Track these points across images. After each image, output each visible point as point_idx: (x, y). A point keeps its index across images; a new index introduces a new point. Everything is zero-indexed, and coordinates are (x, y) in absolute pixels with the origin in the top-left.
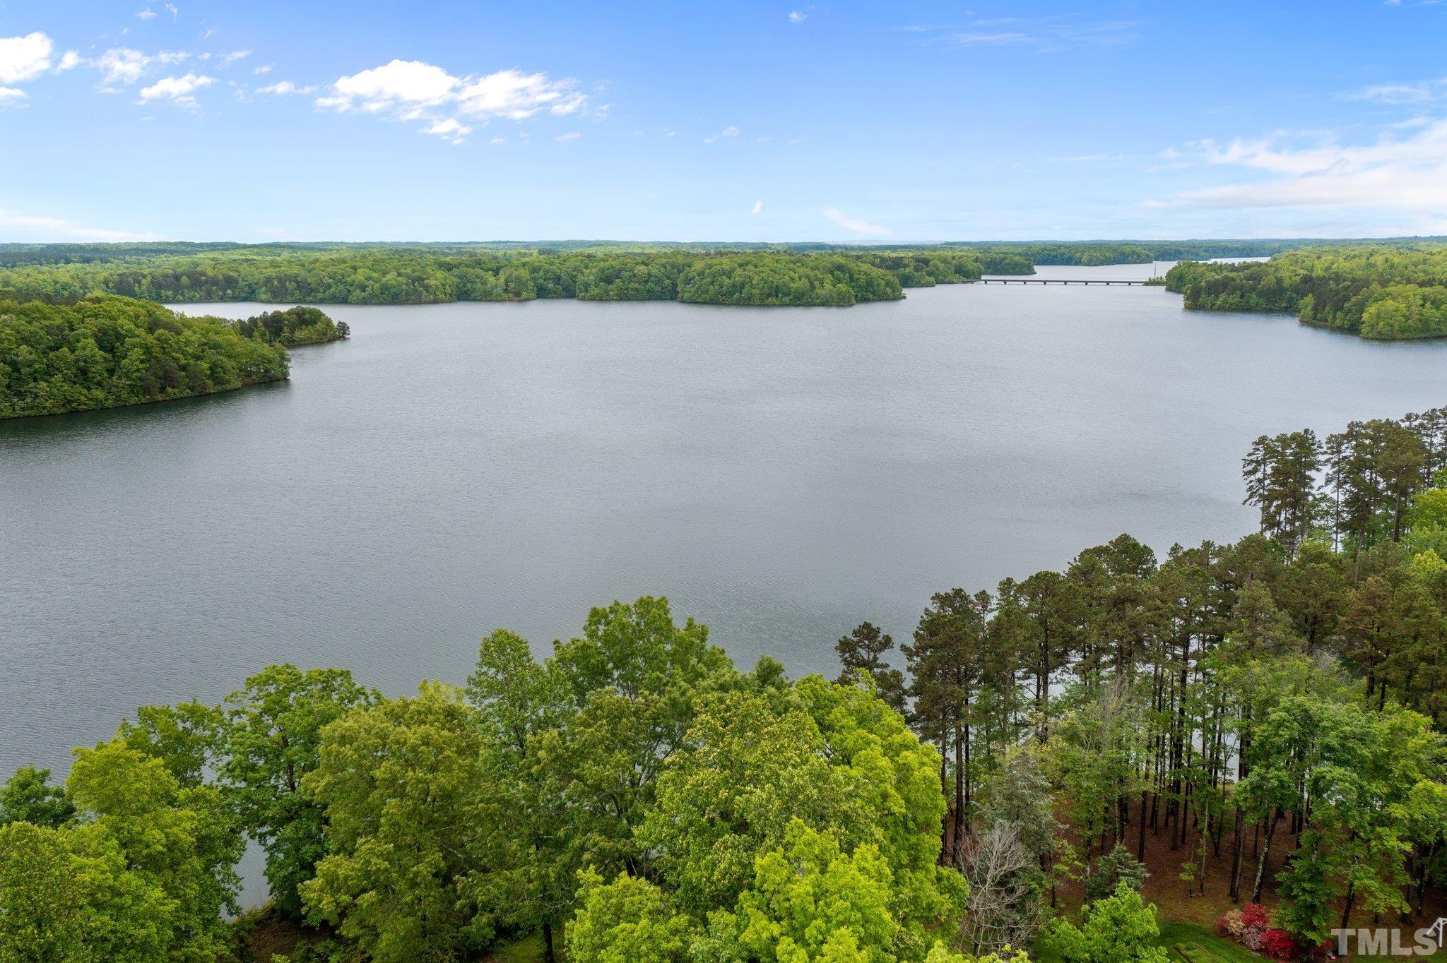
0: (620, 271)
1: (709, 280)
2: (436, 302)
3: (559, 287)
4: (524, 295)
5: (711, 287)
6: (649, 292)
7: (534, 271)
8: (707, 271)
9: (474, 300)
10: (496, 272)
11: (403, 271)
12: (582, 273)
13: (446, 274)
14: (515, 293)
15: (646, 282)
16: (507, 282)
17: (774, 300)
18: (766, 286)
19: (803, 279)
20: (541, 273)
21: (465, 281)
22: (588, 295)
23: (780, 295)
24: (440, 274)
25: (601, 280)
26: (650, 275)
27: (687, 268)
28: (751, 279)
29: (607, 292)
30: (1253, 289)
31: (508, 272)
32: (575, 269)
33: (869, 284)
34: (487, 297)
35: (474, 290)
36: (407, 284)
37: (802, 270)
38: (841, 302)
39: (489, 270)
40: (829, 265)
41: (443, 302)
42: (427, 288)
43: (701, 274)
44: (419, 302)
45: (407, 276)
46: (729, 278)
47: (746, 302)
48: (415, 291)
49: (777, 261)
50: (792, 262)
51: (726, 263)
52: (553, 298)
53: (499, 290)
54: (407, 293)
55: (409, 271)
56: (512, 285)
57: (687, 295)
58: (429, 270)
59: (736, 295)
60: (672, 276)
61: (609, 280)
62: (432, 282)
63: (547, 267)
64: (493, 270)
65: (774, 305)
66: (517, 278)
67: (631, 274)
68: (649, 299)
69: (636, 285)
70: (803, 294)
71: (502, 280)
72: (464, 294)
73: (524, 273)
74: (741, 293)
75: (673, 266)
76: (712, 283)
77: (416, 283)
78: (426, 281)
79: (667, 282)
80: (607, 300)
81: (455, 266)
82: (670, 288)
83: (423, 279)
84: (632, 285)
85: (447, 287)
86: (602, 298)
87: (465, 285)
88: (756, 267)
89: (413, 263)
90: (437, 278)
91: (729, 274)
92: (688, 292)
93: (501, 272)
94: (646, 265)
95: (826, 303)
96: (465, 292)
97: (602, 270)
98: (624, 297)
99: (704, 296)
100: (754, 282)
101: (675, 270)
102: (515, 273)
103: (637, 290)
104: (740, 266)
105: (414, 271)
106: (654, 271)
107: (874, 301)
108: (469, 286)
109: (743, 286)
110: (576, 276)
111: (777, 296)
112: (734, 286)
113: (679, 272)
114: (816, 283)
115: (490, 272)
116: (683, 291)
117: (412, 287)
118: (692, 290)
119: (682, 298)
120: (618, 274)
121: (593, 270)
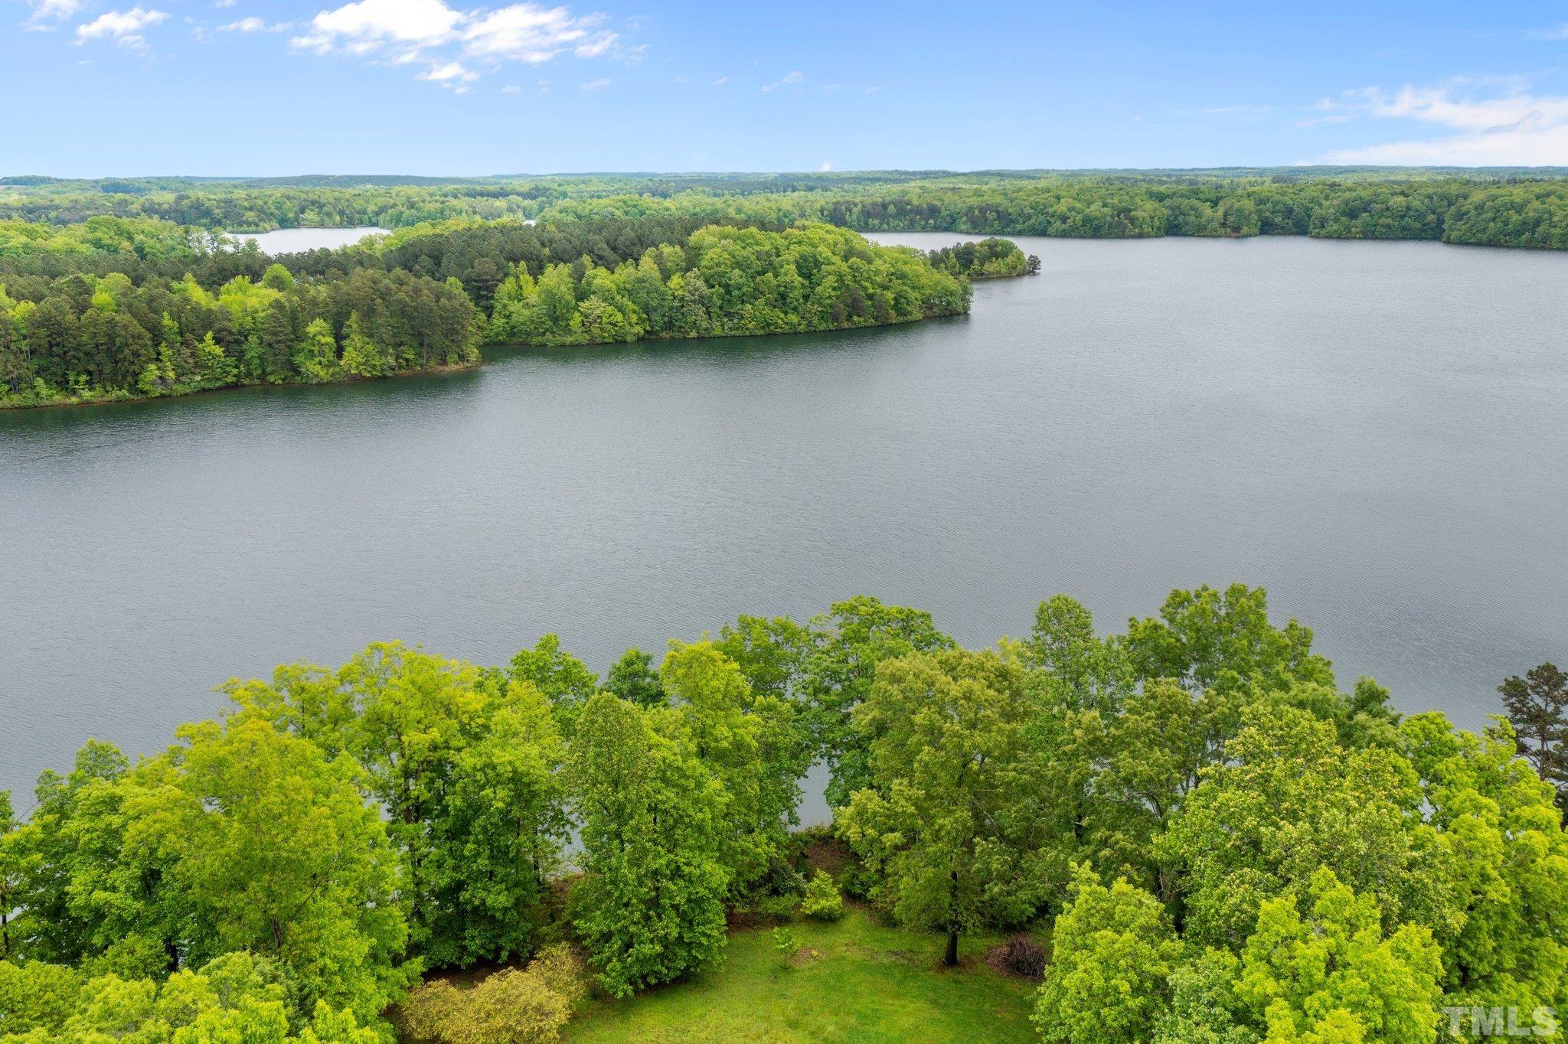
0: (1370, 202)
1: (1490, 215)
2: (1141, 236)
3: (1290, 221)
4: (1245, 230)
5: (1492, 224)
6: (1404, 229)
7: (1261, 202)
8: (1489, 204)
9: (1185, 235)
10: (1215, 203)
11: (1110, 201)
12: (1320, 205)
13: (1156, 205)
14: (1233, 228)
15: (1402, 217)
16: (1226, 215)
20: (1269, 205)
21: (1177, 212)
22: (1324, 231)
24: (1150, 205)
25: (1343, 214)
26: (1408, 208)
27: (1461, 200)
28: (1552, 214)
29: (1348, 229)
31: (1229, 203)
32: (1312, 201)
34: (1200, 232)
35: (1187, 224)
36: (1112, 217)
39: (1207, 200)
41: (1148, 236)
42: (1132, 220)
43: (1480, 208)
44: (1122, 236)
45: (1113, 207)
46: (1520, 212)
47: (1538, 245)
48: (1120, 223)
51: (1519, 194)
52: (1279, 234)
53: (1216, 224)
54: (1110, 226)
55: (1116, 201)
56: (1231, 219)
57: (1455, 235)
58: (1138, 201)
59: (1526, 236)
60: (1439, 210)
61: (1353, 214)
62: (1140, 214)
63: (1278, 197)
64: (1211, 201)
66: (1239, 211)
67: (1384, 206)
68: (1404, 238)
69: (1389, 221)
71: (1220, 213)
72: (1173, 229)
73: (1249, 205)
74: (1533, 233)
75: (1443, 197)
76: (1494, 219)
77: (1122, 215)
78: (1133, 213)
79: (1431, 217)
80: (1347, 238)
81: (1168, 196)
83: (1130, 211)
84: (1383, 220)
85: (1156, 220)
86: (1341, 236)
87: (1176, 218)
89: (1122, 192)
90: (1146, 209)
91: (1520, 208)
92: (1459, 230)
93: (1221, 203)
94: (1406, 195)
96: (1176, 226)
97: (1346, 202)
98: (1370, 235)
99: (1479, 236)
100: (1555, 219)
101: (1445, 203)
102: (1237, 205)
103: (1389, 226)
105: (1121, 201)
106: (1416, 204)
108: (1181, 218)
109: (1537, 223)
110: (1312, 209)
112: (1525, 223)
113: (1450, 204)
115: (1208, 204)
116: (1451, 229)
117: (1116, 219)
118: (1464, 228)
119: (1449, 238)
120: (1366, 207)
121: (1335, 202)
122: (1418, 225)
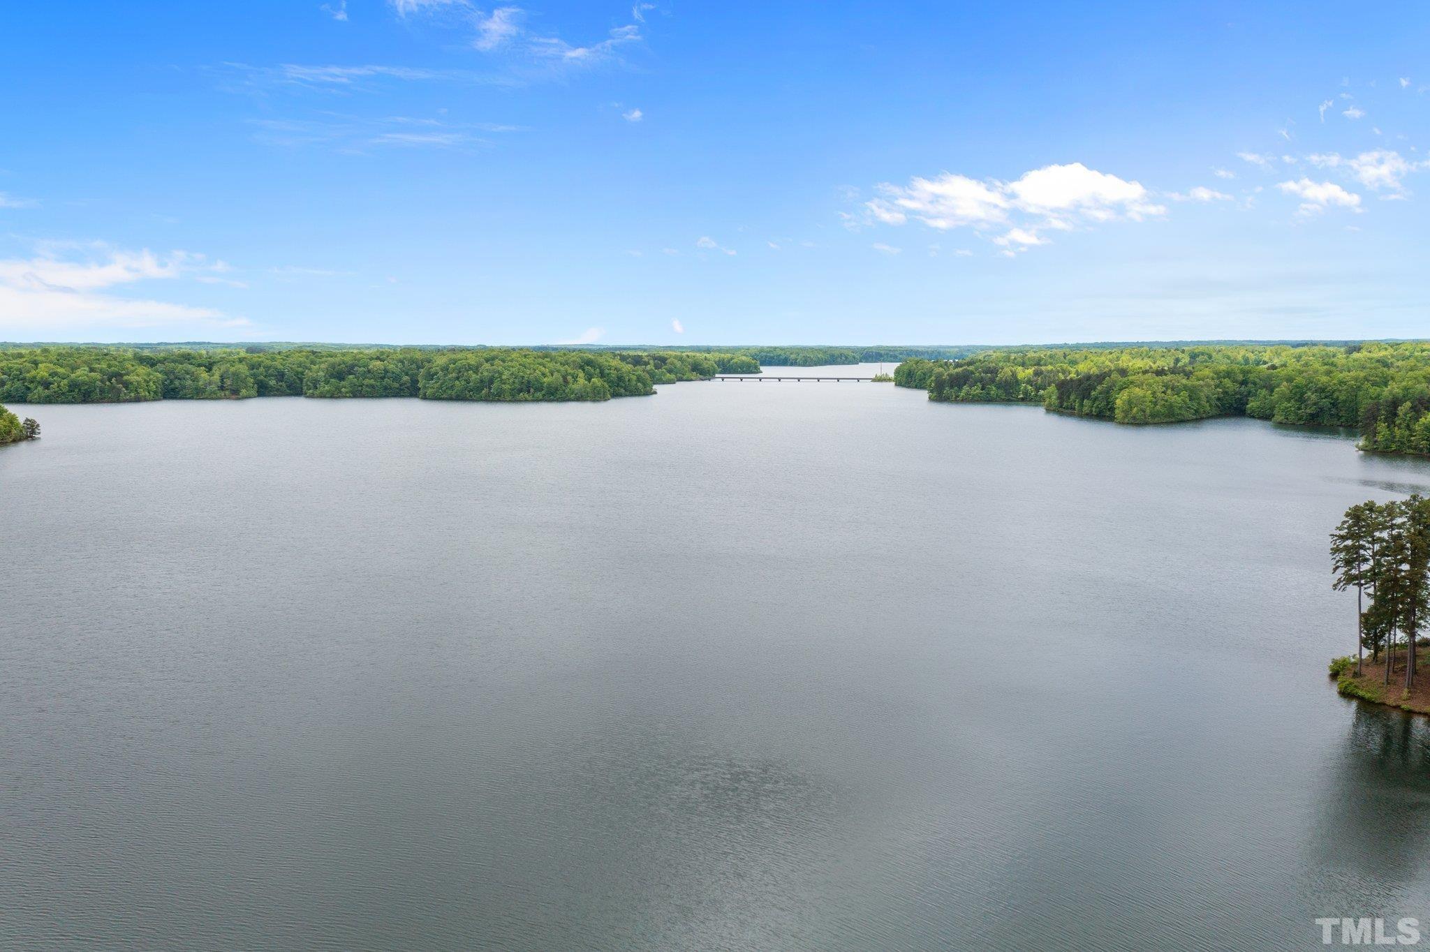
0: (353, 366)
1: (454, 375)
2: (138, 400)
3: (284, 384)
4: (244, 392)
5: (457, 382)
6: (386, 388)
7: (252, 367)
8: (452, 366)
9: (183, 398)
10: (209, 368)
11: (97, 366)
12: (310, 369)
13: (149, 370)
14: (231, 390)
15: (382, 378)
16: (222, 378)
17: (526, 395)
18: (517, 381)
19: (555, 374)
20: (261, 369)
21: (172, 377)
22: (317, 392)
23: (532, 390)
24: (143, 370)
25: (332, 376)
26: (386, 371)
27: (426, 364)
28: (501, 374)
29: (338, 389)
30: (992, 381)
31: (223, 368)
32: (300, 365)
33: (620, 379)
34: (198, 394)
35: (184, 387)
36: (102, 381)
37: (551, 365)
38: (596, 396)
39: (199, 365)
40: (579, 360)
41: (146, 400)
42: (127, 385)
43: (445, 369)
44: (117, 399)
45: (101, 371)
46: (476, 372)
47: (496, 397)
48: (112, 388)
49: (525, 356)
50: (539, 357)
51: (472, 360)
52: (275, 395)
53: (214, 387)
54: (102, 391)
55: (104, 366)
56: (228, 382)
57: (429, 392)
58: (128, 365)
59: (485, 391)
60: (410, 372)
61: (340, 376)
62: (132, 378)
63: (269, 363)
64: (205, 366)
65: (526, 401)
66: (234, 374)
67: (365, 370)
68: (387, 396)
69: (372, 382)
70: (557, 389)
71: (216, 377)
72: (171, 391)
73: (243, 369)
74: (490, 388)
75: (412, 361)
76: (458, 378)
77: (113, 380)
78: (125, 378)
79: (406, 378)
80: (339, 397)
81: (160, 361)
82: (409, 385)
83: (122, 375)
84: (367, 382)
85: (151, 383)
86: (334, 395)
87: (172, 382)
88: (504, 361)
89: (107, 357)
90: (139, 374)
91: (476, 369)
92: (431, 389)
93: (215, 368)
94: (382, 360)
95: (580, 398)
96: (173, 390)
97: (333, 366)
98: (357, 393)
99: (449, 392)
100: (504, 377)
101: (414, 366)
102: (232, 369)
103: (372, 386)
104: (487, 361)
105: (110, 366)
106: (391, 367)
107: (626, 396)
108: (177, 383)
109: (491, 381)
110: (302, 373)
111: (529, 392)
112: (482, 381)
113: (418, 368)
114: (569, 378)
115: (203, 368)
116: (425, 387)
117: (108, 383)
118: (436, 386)
119: (425, 394)
120: (350, 370)
121: (323, 366)
122: (396, 385)
